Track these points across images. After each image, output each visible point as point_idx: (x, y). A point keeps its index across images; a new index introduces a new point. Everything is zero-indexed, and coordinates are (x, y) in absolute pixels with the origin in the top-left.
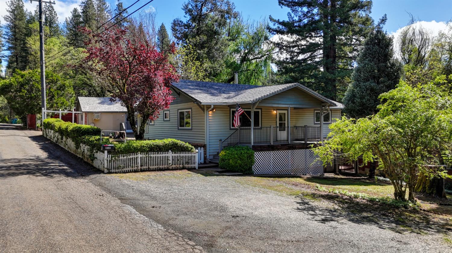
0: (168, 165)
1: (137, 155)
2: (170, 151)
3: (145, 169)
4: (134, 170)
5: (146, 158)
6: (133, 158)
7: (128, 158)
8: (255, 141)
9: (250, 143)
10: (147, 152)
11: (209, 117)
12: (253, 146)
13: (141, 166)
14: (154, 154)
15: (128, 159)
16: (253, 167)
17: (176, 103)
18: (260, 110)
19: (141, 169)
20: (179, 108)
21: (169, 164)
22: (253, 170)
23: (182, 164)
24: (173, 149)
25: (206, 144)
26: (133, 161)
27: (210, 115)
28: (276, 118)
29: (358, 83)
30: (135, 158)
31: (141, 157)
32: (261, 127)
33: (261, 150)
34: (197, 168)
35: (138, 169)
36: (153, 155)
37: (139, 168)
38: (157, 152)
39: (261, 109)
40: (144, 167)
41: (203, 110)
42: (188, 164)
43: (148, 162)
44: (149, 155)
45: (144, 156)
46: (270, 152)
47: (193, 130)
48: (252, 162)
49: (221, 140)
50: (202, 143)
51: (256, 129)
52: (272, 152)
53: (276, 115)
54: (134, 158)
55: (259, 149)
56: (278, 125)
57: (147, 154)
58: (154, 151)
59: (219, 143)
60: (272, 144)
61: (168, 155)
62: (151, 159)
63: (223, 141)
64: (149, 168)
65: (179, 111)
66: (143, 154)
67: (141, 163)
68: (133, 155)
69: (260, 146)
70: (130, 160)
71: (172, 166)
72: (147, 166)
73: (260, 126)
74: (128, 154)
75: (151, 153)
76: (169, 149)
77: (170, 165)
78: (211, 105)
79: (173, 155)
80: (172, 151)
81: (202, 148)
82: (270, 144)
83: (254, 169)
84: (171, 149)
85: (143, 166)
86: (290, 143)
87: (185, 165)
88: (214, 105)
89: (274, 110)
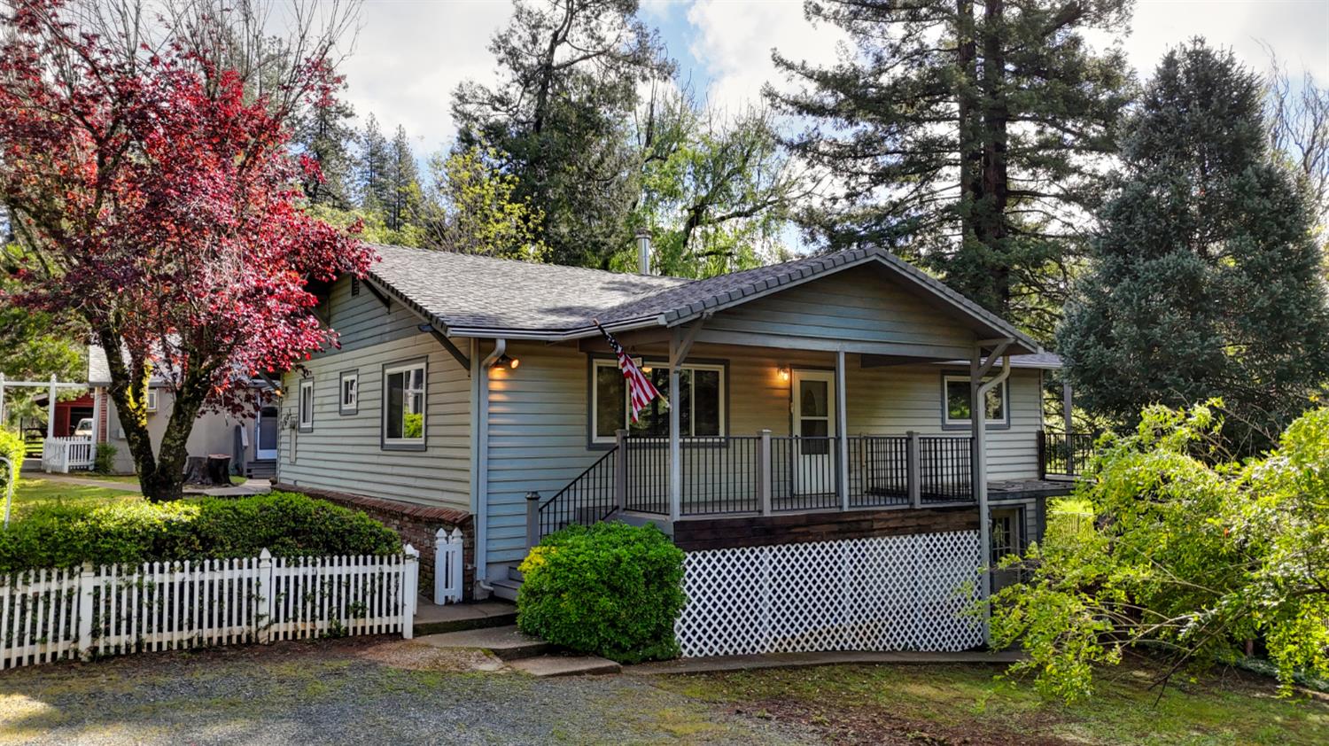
0: (249, 624)
1: (71, 576)
2: (265, 554)
3: (118, 647)
4: (54, 654)
5: (124, 593)
6: (47, 594)
7: (18, 595)
8: (687, 499)
9: (664, 508)
10: (135, 563)
11: (491, 392)
12: (676, 524)
13: (95, 633)
14: (172, 571)
15: (18, 601)
16: (678, 621)
17: (377, 339)
18: (721, 369)
19: (95, 650)
20: (387, 357)
21: (259, 617)
22: (678, 635)
23: (330, 618)
24: (283, 544)
25: (472, 512)
26: (47, 608)
27: (496, 386)
28: (791, 400)
29: (1120, 259)
30: (59, 592)
31: (97, 588)
32: (727, 438)
33: (717, 543)
34: (408, 633)
35: (76, 652)
36: (165, 576)
37: (85, 643)
38: (191, 559)
39: (726, 363)
40: (113, 640)
41: (466, 363)
42: (363, 616)
43: (135, 613)
44: (147, 578)
45: (114, 581)
46: (757, 551)
47: (430, 452)
48: (671, 604)
49: (534, 498)
50: (460, 509)
51: (691, 445)
52: (766, 550)
53: (791, 389)
54: (53, 596)
55: (707, 535)
56: (797, 431)
57: (130, 573)
58: (174, 557)
59: (524, 509)
60: (767, 513)
61: (254, 573)
62: (156, 596)
63: (545, 498)
64: (139, 644)
65: (389, 371)
66: (109, 573)
67: (96, 620)
68: (49, 579)
69: (713, 522)
70: (30, 606)
71: (274, 628)
72: (129, 632)
73: (722, 433)
74: (21, 576)
75: (157, 565)
76: (262, 546)
77: (263, 623)
78: (494, 341)
79: (283, 572)
80: (273, 554)
81: (456, 532)
82: (756, 515)
83: (684, 634)
84: (268, 542)
85: (107, 633)
86: (846, 509)
87: (344, 623)
88: (508, 341)
89: (782, 367)
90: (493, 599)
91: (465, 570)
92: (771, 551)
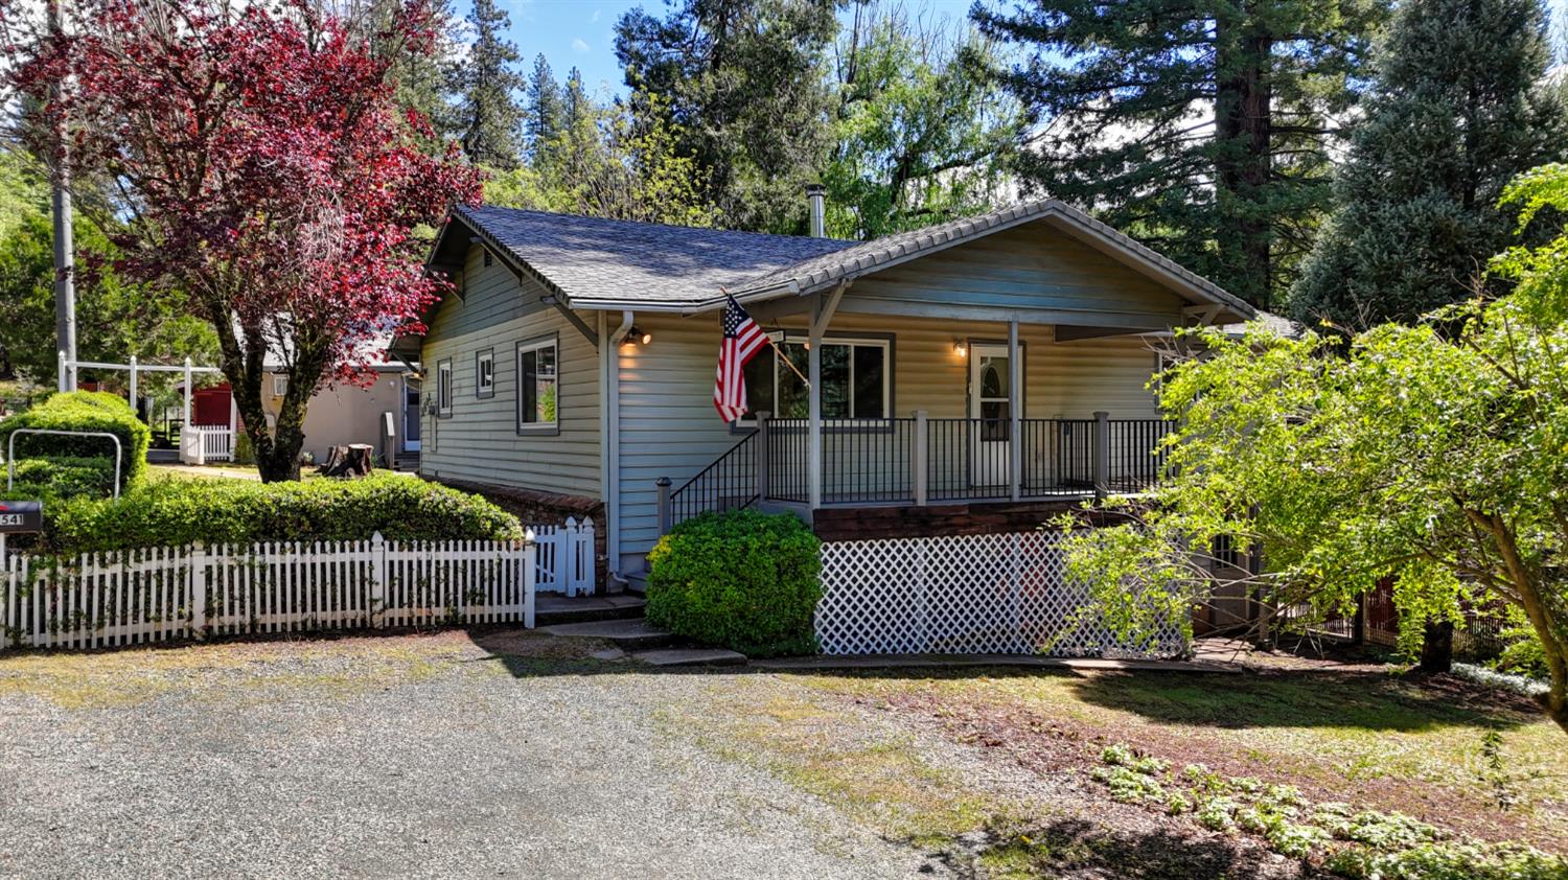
0: (363, 607)
1: (182, 555)
2: (377, 537)
3: (232, 627)
4: (169, 633)
5: (236, 572)
6: (160, 572)
7: (131, 572)
8: (828, 490)
9: (805, 498)
10: (246, 541)
11: (621, 370)
12: (816, 512)
13: (209, 612)
14: (283, 552)
15: (131, 578)
16: (819, 616)
17: (511, 313)
18: (885, 344)
19: (209, 629)
20: (520, 333)
21: (373, 601)
22: (819, 631)
23: (447, 604)
24: (395, 528)
25: (604, 499)
26: (160, 586)
27: (627, 364)
28: (969, 380)
30: (171, 571)
31: (209, 568)
32: (892, 420)
33: (864, 533)
34: (530, 622)
35: (191, 630)
36: (279, 557)
37: (199, 621)
38: (301, 540)
39: (892, 338)
40: (227, 619)
41: (594, 338)
42: (482, 603)
43: (247, 593)
44: (258, 559)
45: (226, 561)
46: (910, 544)
47: (563, 435)
49: (665, 483)
50: (592, 496)
51: (834, 430)
52: (921, 543)
53: (969, 368)
54: (165, 574)
55: (853, 525)
57: (241, 553)
58: (284, 538)
59: (654, 498)
60: (922, 502)
61: (366, 557)
62: (268, 577)
63: (676, 486)
64: (253, 624)
65: (523, 349)
66: (220, 553)
67: (209, 599)
68: (160, 557)
69: (861, 511)
70: (142, 583)
71: (389, 613)
72: (243, 613)
73: (886, 414)
74: (132, 553)
75: (267, 545)
76: (375, 529)
77: (378, 607)
78: (620, 313)
79: (396, 556)
80: (385, 538)
81: (588, 521)
82: (910, 504)
83: (825, 630)
84: (381, 526)
85: (221, 613)
86: (1016, 499)
87: (461, 608)
88: (636, 314)
89: (958, 342)
90: (627, 591)
91: (597, 560)
92: (926, 543)
